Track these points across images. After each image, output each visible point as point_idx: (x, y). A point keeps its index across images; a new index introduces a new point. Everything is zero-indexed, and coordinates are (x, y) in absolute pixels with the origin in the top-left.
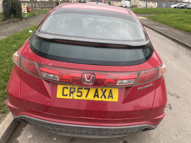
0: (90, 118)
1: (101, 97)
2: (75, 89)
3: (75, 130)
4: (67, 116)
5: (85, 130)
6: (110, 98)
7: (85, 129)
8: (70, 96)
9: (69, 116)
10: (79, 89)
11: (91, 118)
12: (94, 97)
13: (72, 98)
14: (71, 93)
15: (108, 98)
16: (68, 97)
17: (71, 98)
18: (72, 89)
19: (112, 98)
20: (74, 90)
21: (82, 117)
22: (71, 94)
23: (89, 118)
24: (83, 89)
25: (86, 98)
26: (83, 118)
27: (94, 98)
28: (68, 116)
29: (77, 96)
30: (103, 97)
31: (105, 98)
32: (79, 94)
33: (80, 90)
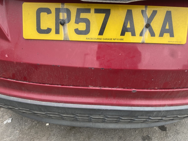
0: (110, 89)
1: (141, 34)
2: (68, 12)
3: (77, 116)
4: (56, 86)
5: (100, 115)
6: (167, 35)
7: (100, 113)
8: (57, 32)
9: (60, 86)
10: (79, 11)
11: (113, 89)
12: (123, 34)
13: (63, 39)
14: (61, 23)
15: (161, 35)
16: (52, 36)
17: (60, 37)
18: (61, 14)
19: (172, 35)
20: (65, 15)
21: (91, 87)
22: (61, 27)
23: (109, 87)
24: (92, 11)
25: (100, 37)
26: (94, 88)
27: (122, 37)
28: (58, 85)
29: (78, 32)
30: (147, 33)
31: (153, 34)
32: (82, 26)
33: (83, 15)
